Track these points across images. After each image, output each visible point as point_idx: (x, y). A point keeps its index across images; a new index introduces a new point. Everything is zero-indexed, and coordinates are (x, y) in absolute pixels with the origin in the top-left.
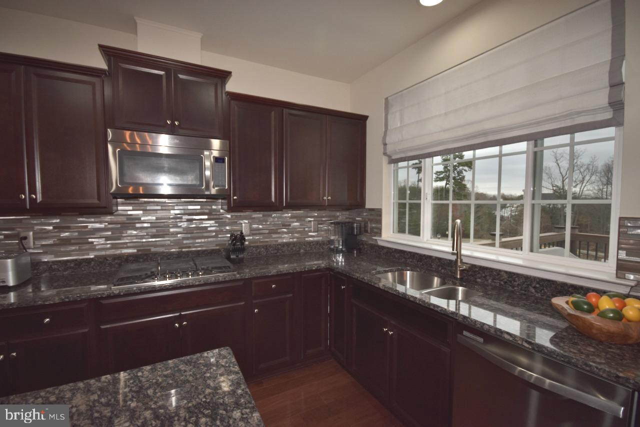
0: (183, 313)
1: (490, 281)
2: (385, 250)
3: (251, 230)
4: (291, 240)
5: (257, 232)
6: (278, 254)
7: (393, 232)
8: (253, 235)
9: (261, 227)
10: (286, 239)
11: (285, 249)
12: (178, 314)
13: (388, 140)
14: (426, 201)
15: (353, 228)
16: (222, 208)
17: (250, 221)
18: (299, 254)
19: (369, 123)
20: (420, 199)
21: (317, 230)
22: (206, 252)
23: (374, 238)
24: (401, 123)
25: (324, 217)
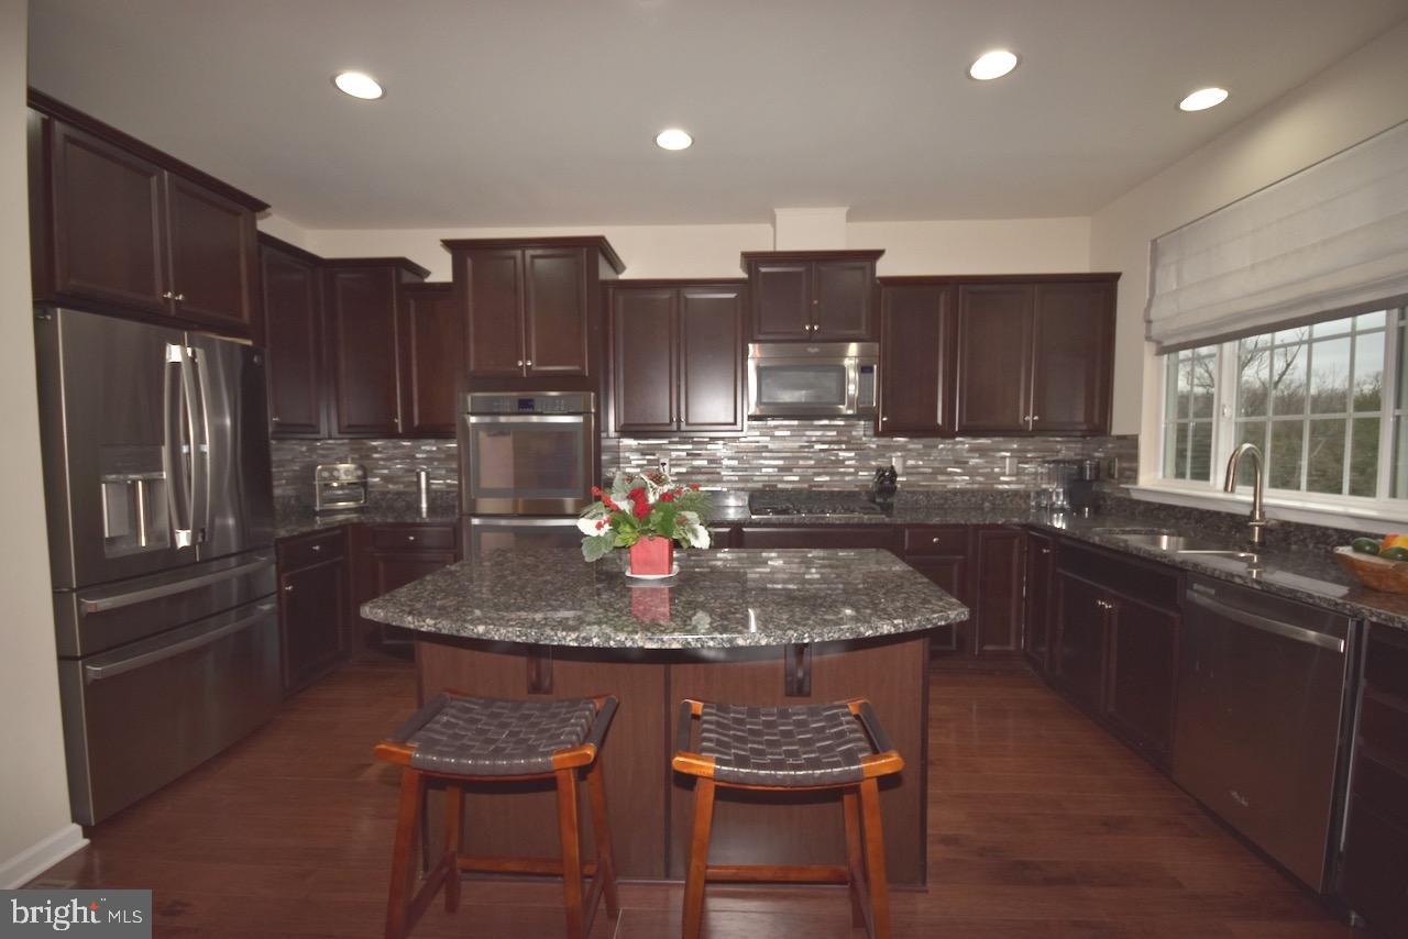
1: (1311, 546)
2: (1142, 507)
3: (905, 467)
4: (969, 486)
5: (914, 471)
6: (946, 506)
7: (1164, 476)
8: (908, 474)
9: (921, 463)
10: (961, 481)
11: (958, 498)
13: (1153, 315)
14: (1221, 417)
15: (1082, 470)
16: (865, 435)
17: (904, 453)
18: (982, 509)
19: (1123, 287)
20: (1211, 416)
21: (1015, 471)
23: (1122, 486)
24: (1178, 285)
25: (1030, 451)
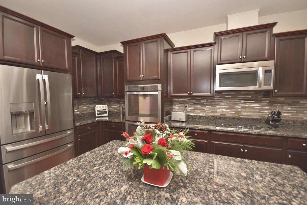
0: (245, 146)
3: (283, 110)
9: (290, 108)
12: (242, 145)
17: (282, 104)
22: (253, 119)
